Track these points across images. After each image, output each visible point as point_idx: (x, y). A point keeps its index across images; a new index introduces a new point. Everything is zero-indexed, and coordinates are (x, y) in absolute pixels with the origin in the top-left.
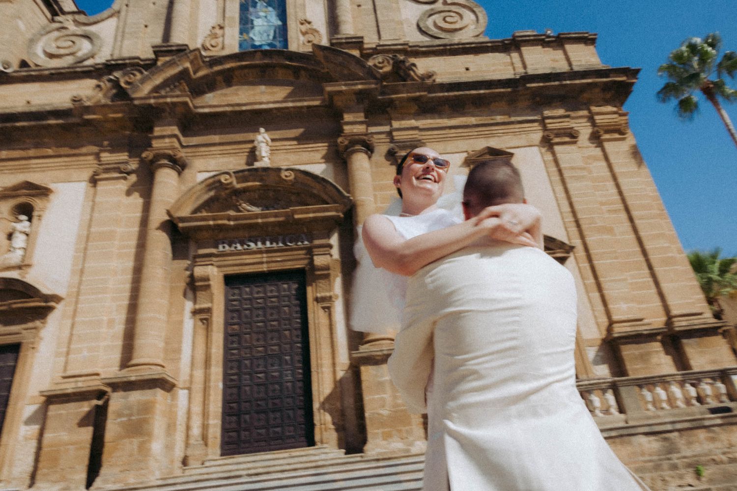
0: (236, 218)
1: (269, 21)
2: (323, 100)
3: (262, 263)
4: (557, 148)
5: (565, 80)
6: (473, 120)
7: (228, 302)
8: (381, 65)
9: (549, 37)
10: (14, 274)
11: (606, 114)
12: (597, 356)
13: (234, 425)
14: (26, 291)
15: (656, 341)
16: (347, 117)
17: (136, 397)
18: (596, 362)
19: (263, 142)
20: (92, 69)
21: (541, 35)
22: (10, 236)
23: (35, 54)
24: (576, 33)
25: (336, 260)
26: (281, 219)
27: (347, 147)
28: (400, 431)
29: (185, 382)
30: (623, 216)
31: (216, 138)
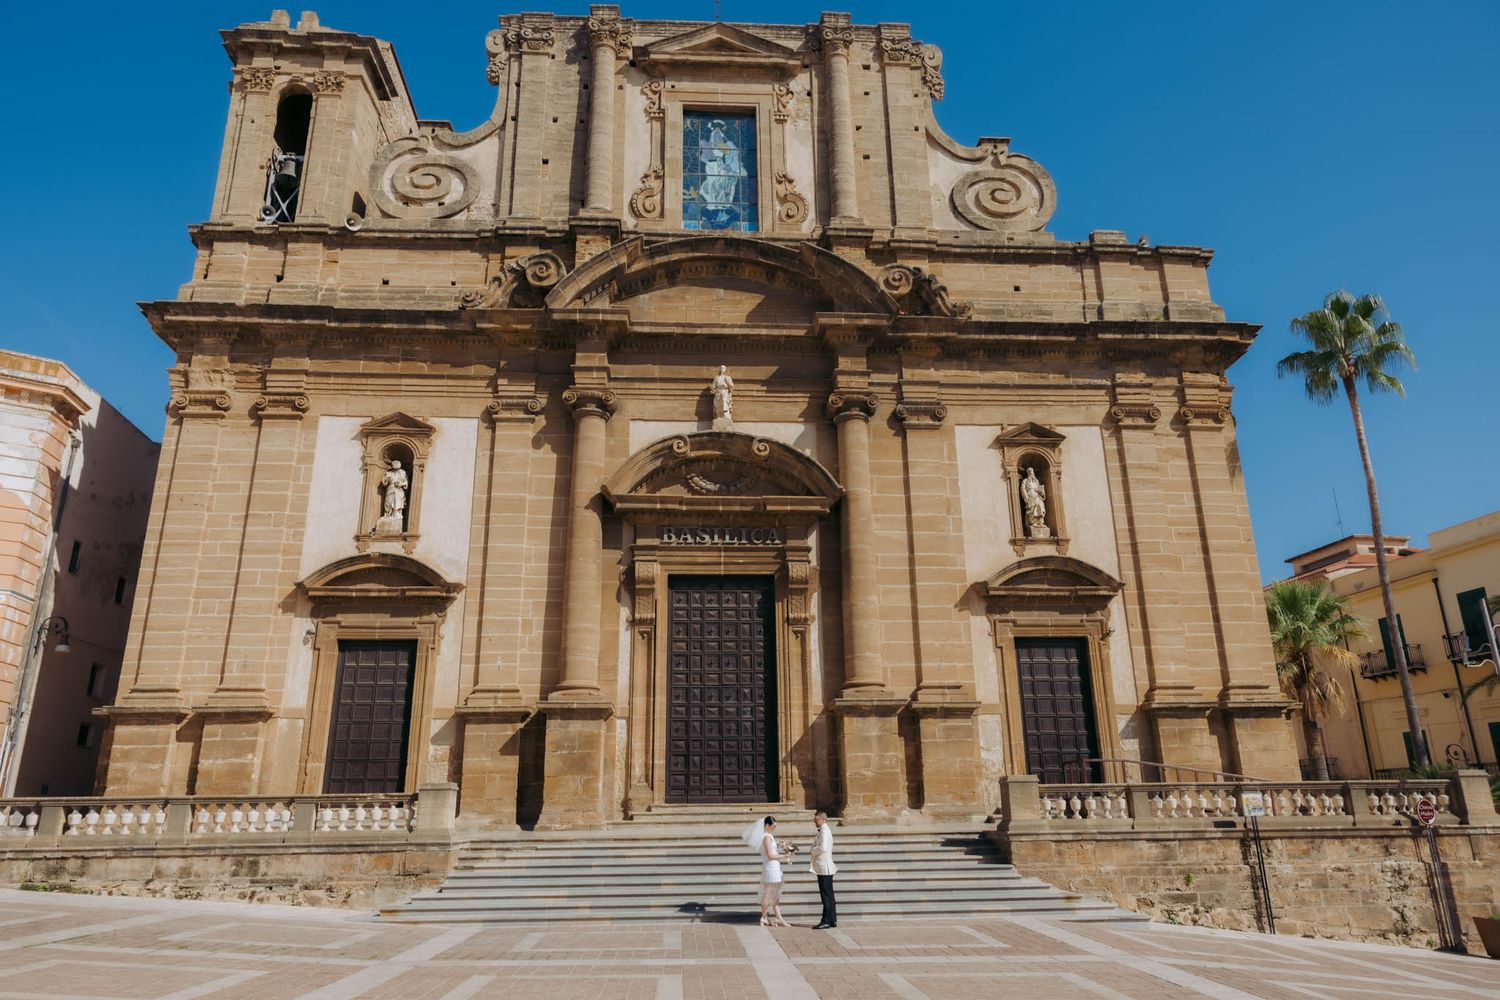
0: (689, 502)
1: (728, 168)
2: (811, 330)
3: (720, 564)
4: (1125, 434)
5: (1154, 333)
6: (1015, 377)
7: (672, 611)
8: (896, 284)
9: (1142, 249)
10: (396, 548)
11: (1203, 386)
12: (1127, 726)
13: (680, 768)
14: (423, 575)
15: (1204, 717)
16: (844, 363)
17: (576, 727)
18: (1126, 735)
19: (723, 387)
20: (474, 236)
21: (1132, 247)
22: (383, 489)
23: (382, 194)
24: (1182, 248)
25: (815, 569)
26: (749, 509)
27: (839, 410)
28: (884, 797)
29: (622, 709)
30: (1197, 542)
31: (656, 370)
